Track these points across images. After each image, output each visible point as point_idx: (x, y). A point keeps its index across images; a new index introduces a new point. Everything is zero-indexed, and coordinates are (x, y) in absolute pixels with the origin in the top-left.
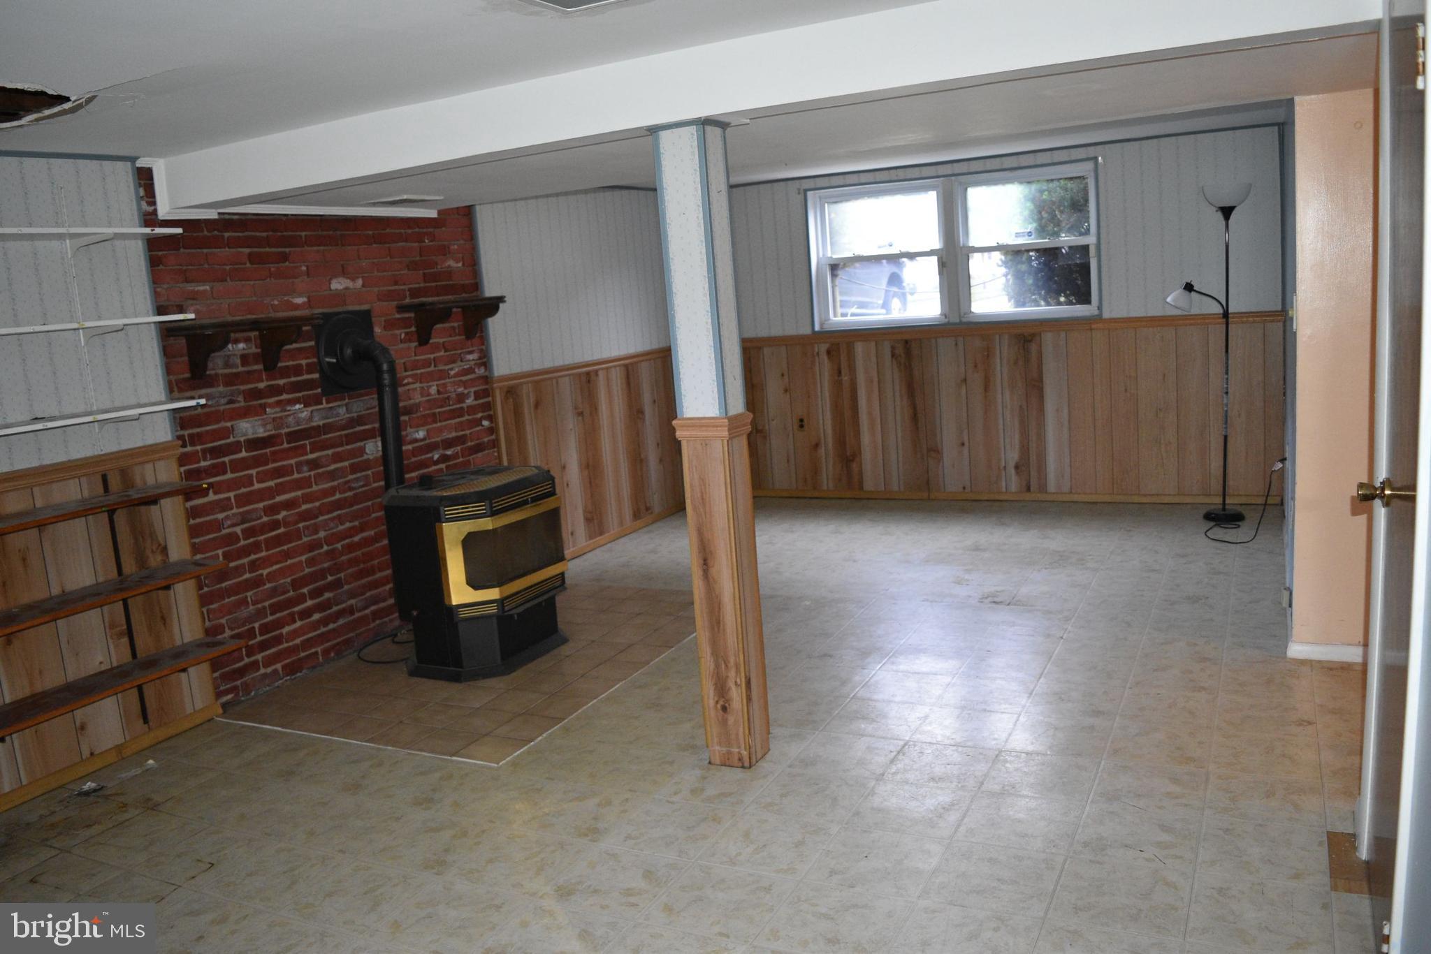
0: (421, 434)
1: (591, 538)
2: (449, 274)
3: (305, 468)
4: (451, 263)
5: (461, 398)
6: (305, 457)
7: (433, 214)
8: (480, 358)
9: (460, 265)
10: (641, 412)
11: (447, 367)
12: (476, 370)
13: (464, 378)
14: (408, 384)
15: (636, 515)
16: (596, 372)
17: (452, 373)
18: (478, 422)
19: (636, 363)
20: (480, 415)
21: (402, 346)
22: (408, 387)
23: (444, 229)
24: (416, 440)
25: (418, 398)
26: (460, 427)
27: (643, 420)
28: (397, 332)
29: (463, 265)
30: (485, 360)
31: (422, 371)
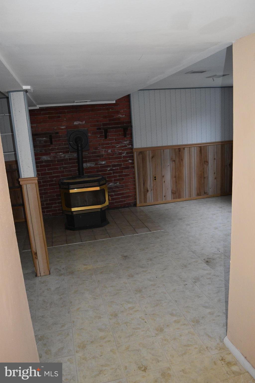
0: (103, 163)
1: (174, 199)
2: (119, 119)
3: (62, 168)
4: (120, 116)
5: (121, 154)
6: (63, 166)
7: (114, 102)
8: (130, 143)
9: (124, 116)
10: (206, 162)
11: (116, 145)
12: (128, 146)
13: (122, 148)
14: (100, 149)
15: (199, 194)
16: (184, 149)
17: (117, 147)
18: (127, 161)
19: (207, 146)
20: (128, 159)
21: (98, 139)
22: (100, 150)
23: (118, 106)
24: (101, 164)
25: (104, 153)
26: (120, 161)
27: (208, 165)
28: (97, 135)
29: (125, 116)
30: (131, 143)
31: (106, 146)
